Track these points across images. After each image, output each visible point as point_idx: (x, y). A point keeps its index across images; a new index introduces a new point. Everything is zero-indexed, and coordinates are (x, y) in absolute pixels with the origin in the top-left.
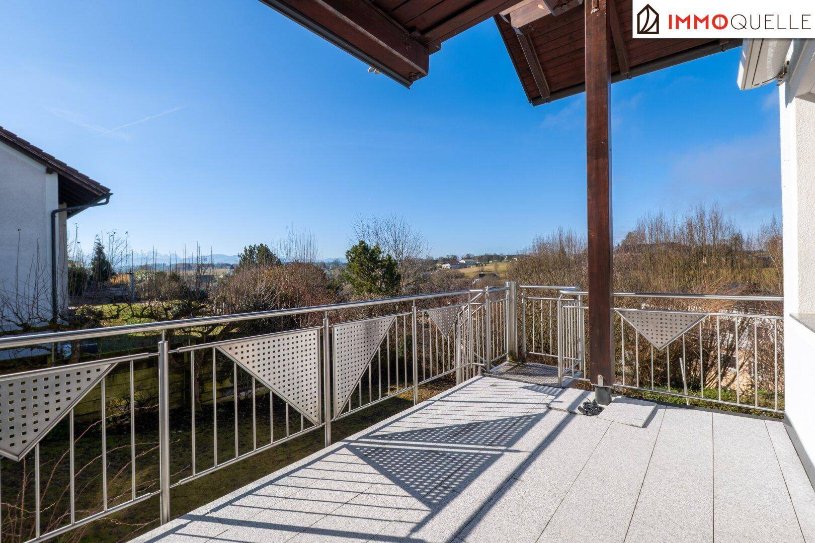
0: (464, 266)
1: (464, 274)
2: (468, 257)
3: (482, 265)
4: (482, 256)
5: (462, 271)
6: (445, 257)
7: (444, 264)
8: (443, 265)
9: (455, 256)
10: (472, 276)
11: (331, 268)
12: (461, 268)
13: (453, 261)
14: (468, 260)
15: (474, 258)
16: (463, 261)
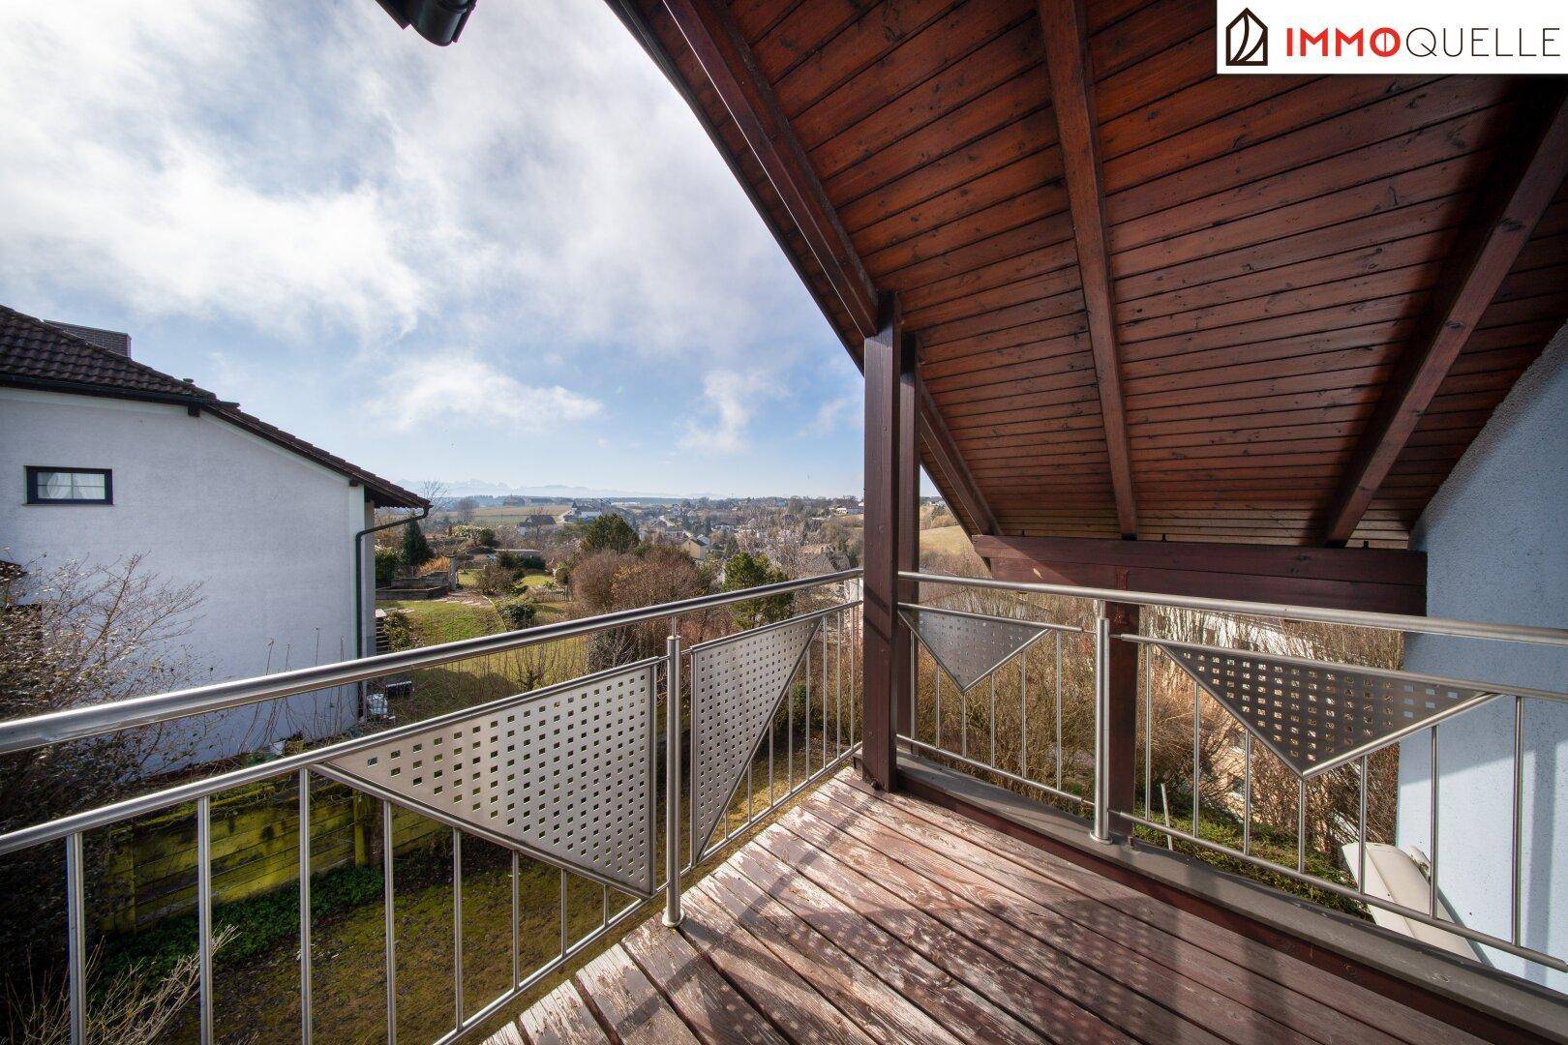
7: (838, 507)
8: (837, 509)
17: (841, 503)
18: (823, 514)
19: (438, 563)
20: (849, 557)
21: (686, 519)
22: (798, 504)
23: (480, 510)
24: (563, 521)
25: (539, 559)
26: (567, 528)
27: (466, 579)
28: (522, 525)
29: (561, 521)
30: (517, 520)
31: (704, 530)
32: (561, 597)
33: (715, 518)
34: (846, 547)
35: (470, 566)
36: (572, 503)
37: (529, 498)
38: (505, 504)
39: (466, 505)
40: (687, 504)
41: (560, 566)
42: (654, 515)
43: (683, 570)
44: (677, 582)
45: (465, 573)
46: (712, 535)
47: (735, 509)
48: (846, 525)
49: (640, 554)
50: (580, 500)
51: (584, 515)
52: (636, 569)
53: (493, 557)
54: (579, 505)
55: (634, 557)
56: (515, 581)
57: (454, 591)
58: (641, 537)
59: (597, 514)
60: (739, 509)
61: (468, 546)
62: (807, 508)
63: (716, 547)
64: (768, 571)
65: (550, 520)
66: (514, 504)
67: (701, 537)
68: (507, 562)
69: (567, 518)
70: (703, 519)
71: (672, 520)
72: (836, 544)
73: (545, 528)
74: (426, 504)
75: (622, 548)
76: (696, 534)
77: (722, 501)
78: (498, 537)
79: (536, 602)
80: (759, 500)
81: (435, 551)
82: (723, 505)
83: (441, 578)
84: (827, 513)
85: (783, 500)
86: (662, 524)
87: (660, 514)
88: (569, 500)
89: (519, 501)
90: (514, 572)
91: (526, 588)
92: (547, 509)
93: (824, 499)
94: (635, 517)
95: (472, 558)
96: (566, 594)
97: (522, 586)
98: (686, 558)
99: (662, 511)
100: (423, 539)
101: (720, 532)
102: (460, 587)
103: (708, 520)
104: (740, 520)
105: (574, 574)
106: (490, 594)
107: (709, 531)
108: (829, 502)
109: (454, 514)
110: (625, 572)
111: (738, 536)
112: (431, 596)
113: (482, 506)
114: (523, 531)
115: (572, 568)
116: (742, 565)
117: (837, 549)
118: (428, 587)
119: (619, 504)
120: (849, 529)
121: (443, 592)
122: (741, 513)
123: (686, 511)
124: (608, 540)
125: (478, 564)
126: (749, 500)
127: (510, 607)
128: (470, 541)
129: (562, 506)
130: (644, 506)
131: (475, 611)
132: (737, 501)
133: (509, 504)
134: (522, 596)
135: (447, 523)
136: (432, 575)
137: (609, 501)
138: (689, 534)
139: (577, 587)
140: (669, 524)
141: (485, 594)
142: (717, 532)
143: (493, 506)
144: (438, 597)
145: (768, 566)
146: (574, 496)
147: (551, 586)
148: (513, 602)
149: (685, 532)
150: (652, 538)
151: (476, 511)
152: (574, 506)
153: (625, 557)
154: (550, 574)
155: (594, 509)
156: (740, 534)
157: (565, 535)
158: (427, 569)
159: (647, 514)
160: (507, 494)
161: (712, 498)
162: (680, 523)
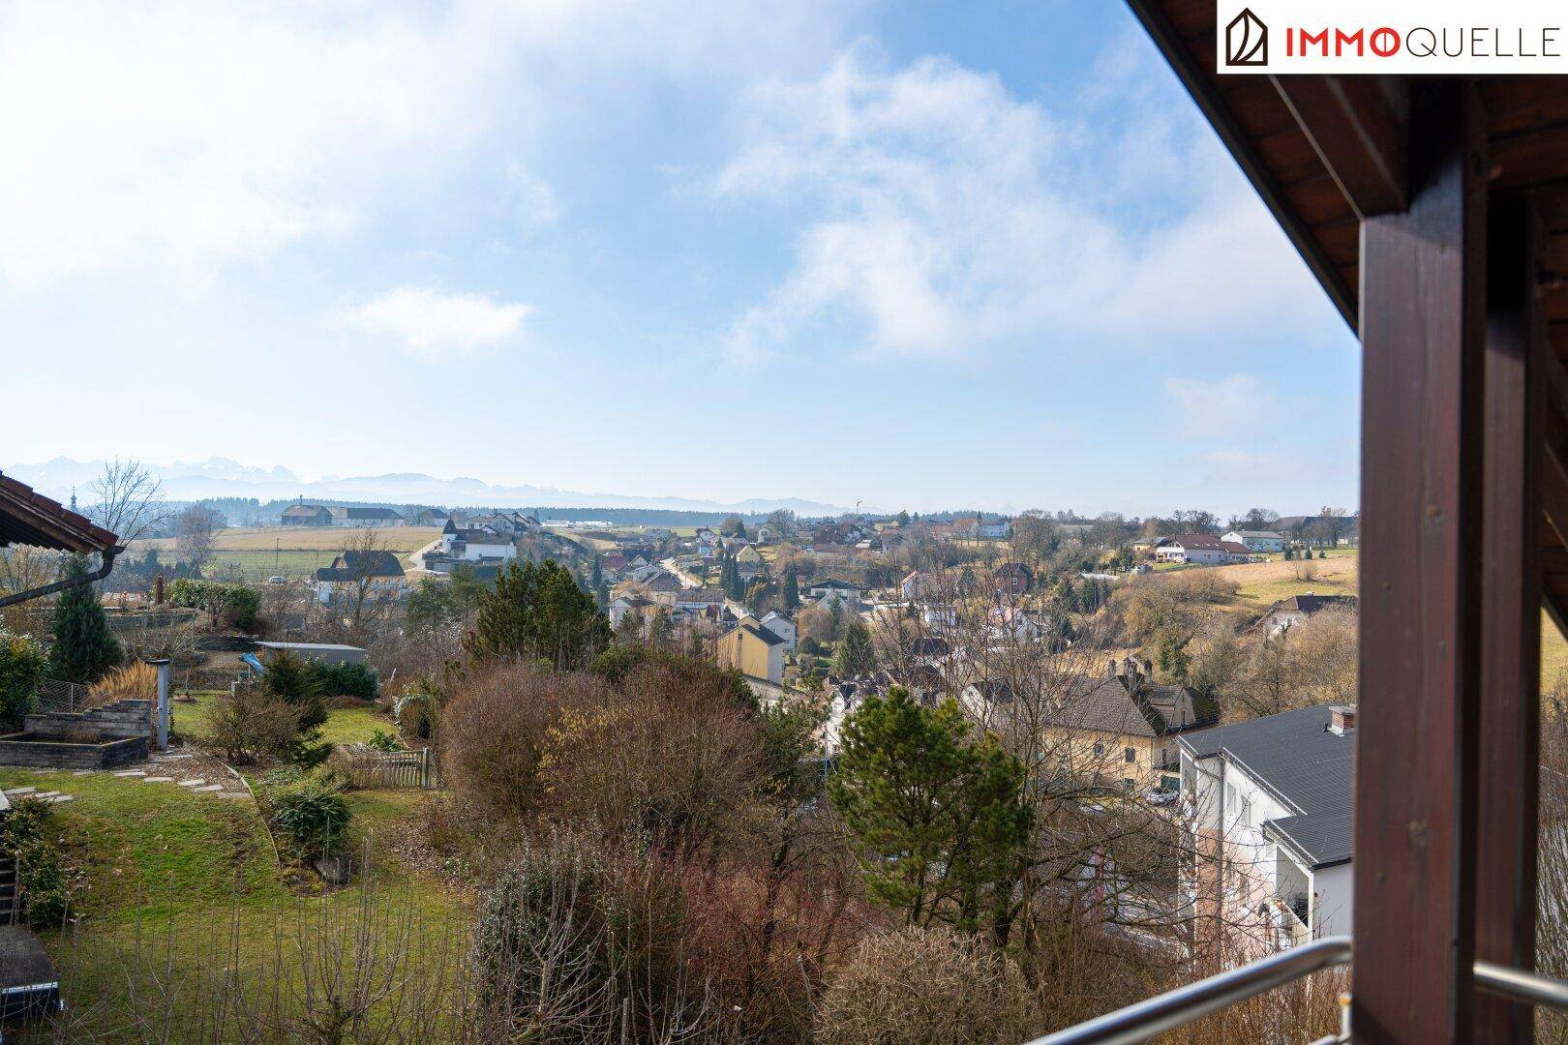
0: (1238, 556)
1: (1238, 587)
2: (1256, 523)
3: (1309, 556)
4: (1309, 519)
5: (1230, 574)
6: (1166, 515)
7: (1163, 544)
8: (1161, 550)
9: (1204, 514)
10: (1267, 599)
11: (760, 539)
12: (1223, 562)
13: (1198, 532)
14: (1255, 534)
15: (1276, 526)
16: (1236, 538)
17: (1169, 531)
18: (1115, 563)
19: (130, 676)
20: (1190, 690)
21: (731, 568)
22: (1040, 533)
23: (229, 539)
24: (421, 567)
25: (361, 670)
26: (429, 585)
27: (193, 718)
28: (323, 575)
29: (416, 568)
30: (313, 564)
31: (779, 600)
32: (410, 775)
33: (809, 569)
34: (1183, 661)
35: (202, 681)
36: (444, 522)
37: (340, 506)
38: (285, 520)
39: (199, 522)
40: (737, 527)
41: (412, 690)
42: (649, 555)
43: (726, 728)
44: (711, 758)
45: (189, 701)
46: (800, 615)
47: (865, 544)
48: (1184, 597)
49: (614, 674)
50: (460, 513)
51: (473, 552)
52: (604, 718)
53: (254, 660)
54: (461, 528)
55: (597, 682)
56: (303, 730)
57: (159, 749)
58: (614, 619)
59: (506, 552)
60: (874, 547)
61: (198, 630)
62: (1073, 544)
63: (813, 648)
64: (963, 745)
65: (388, 564)
66: (308, 521)
67: (770, 619)
68: (285, 680)
69: (431, 559)
70: (777, 574)
71: (693, 570)
72: (1154, 652)
73: (381, 583)
74: (107, 543)
75: (567, 653)
76: (757, 608)
77: (828, 521)
78: (267, 609)
79: (350, 787)
80: (932, 521)
81: (123, 643)
82: (833, 533)
83: (135, 717)
84: (1127, 560)
85: (1002, 521)
86: (668, 581)
87: (663, 554)
88: (437, 513)
89: (318, 515)
90: (301, 709)
91: (328, 749)
92: (386, 536)
93: (1120, 519)
94: (599, 561)
95: (205, 661)
96: (424, 769)
97: (320, 743)
98: (733, 689)
99: (671, 546)
100: (97, 614)
101: (824, 606)
102: (176, 740)
103: (792, 572)
104: (880, 577)
105: (445, 718)
106: (243, 763)
107: (793, 603)
108: (1133, 530)
109: (169, 544)
110: (574, 725)
111: (871, 621)
112: (112, 759)
113: (234, 523)
114: (324, 590)
115: (443, 702)
116: (889, 724)
117: (1156, 668)
118: (105, 738)
119: (559, 527)
120: (1196, 609)
121: (136, 752)
122: (881, 556)
123: (733, 549)
124: (533, 632)
125: (220, 678)
126: (903, 519)
127: (292, 802)
128: (203, 619)
129: (422, 528)
130: (625, 530)
131: (209, 805)
132: (870, 521)
133: (296, 520)
134: (319, 771)
135: (155, 575)
136: (116, 708)
137: (536, 515)
138: (739, 612)
139: (452, 753)
140: (688, 581)
141: (232, 761)
142: (816, 607)
143: (258, 525)
144: (125, 765)
145: (961, 732)
146: (449, 504)
147: (386, 744)
148: (297, 788)
149: (727, 603)
150: (641, 620)
151: (221, 540)
152: (450, 528)
153: (574, 679)
154: (388, 710)
155: (498, 538)
156: (877, 613)
157: (427, 605)
158: (107, 689)
159: (630, 555)
160: (290, 495)
161: (801, 514)
162: (716, 580)
